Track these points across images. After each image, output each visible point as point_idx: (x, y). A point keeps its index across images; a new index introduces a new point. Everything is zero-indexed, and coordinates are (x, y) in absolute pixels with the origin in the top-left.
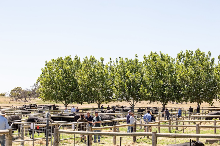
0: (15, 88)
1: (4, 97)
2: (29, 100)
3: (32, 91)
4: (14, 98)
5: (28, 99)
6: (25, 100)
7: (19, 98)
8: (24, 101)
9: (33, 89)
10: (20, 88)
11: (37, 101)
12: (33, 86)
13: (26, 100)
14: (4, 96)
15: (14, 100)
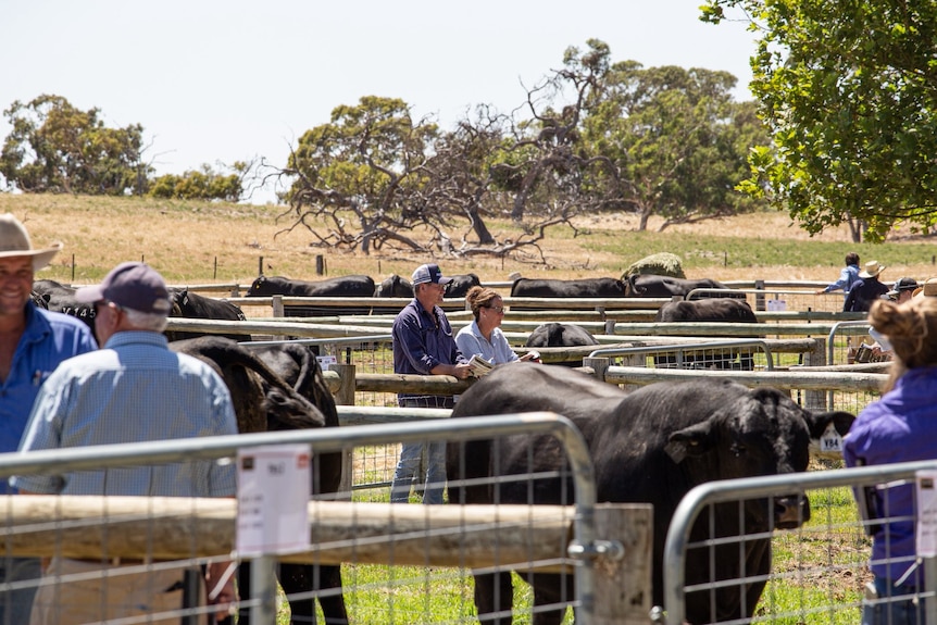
0: (337, 114)
1: (234, 214)
2: (516, 234)
3: (547, 136)
4: (351, 223)
5: (500, 228)
6: (474, 236)
7: (406, 214)
8: (463, 246)
9: (558, 110)
10: (395, 105)
11: (604, 242)
12: (553, 82)
13: (485, 237)
14: (221, 194)
15: (349, 239)
